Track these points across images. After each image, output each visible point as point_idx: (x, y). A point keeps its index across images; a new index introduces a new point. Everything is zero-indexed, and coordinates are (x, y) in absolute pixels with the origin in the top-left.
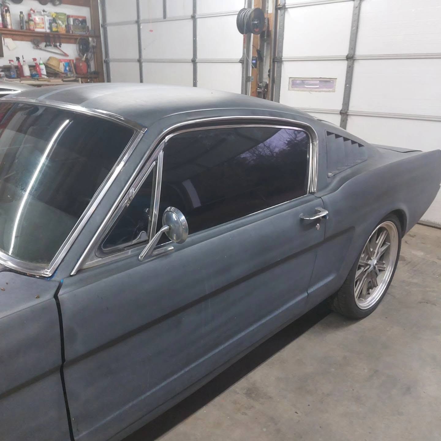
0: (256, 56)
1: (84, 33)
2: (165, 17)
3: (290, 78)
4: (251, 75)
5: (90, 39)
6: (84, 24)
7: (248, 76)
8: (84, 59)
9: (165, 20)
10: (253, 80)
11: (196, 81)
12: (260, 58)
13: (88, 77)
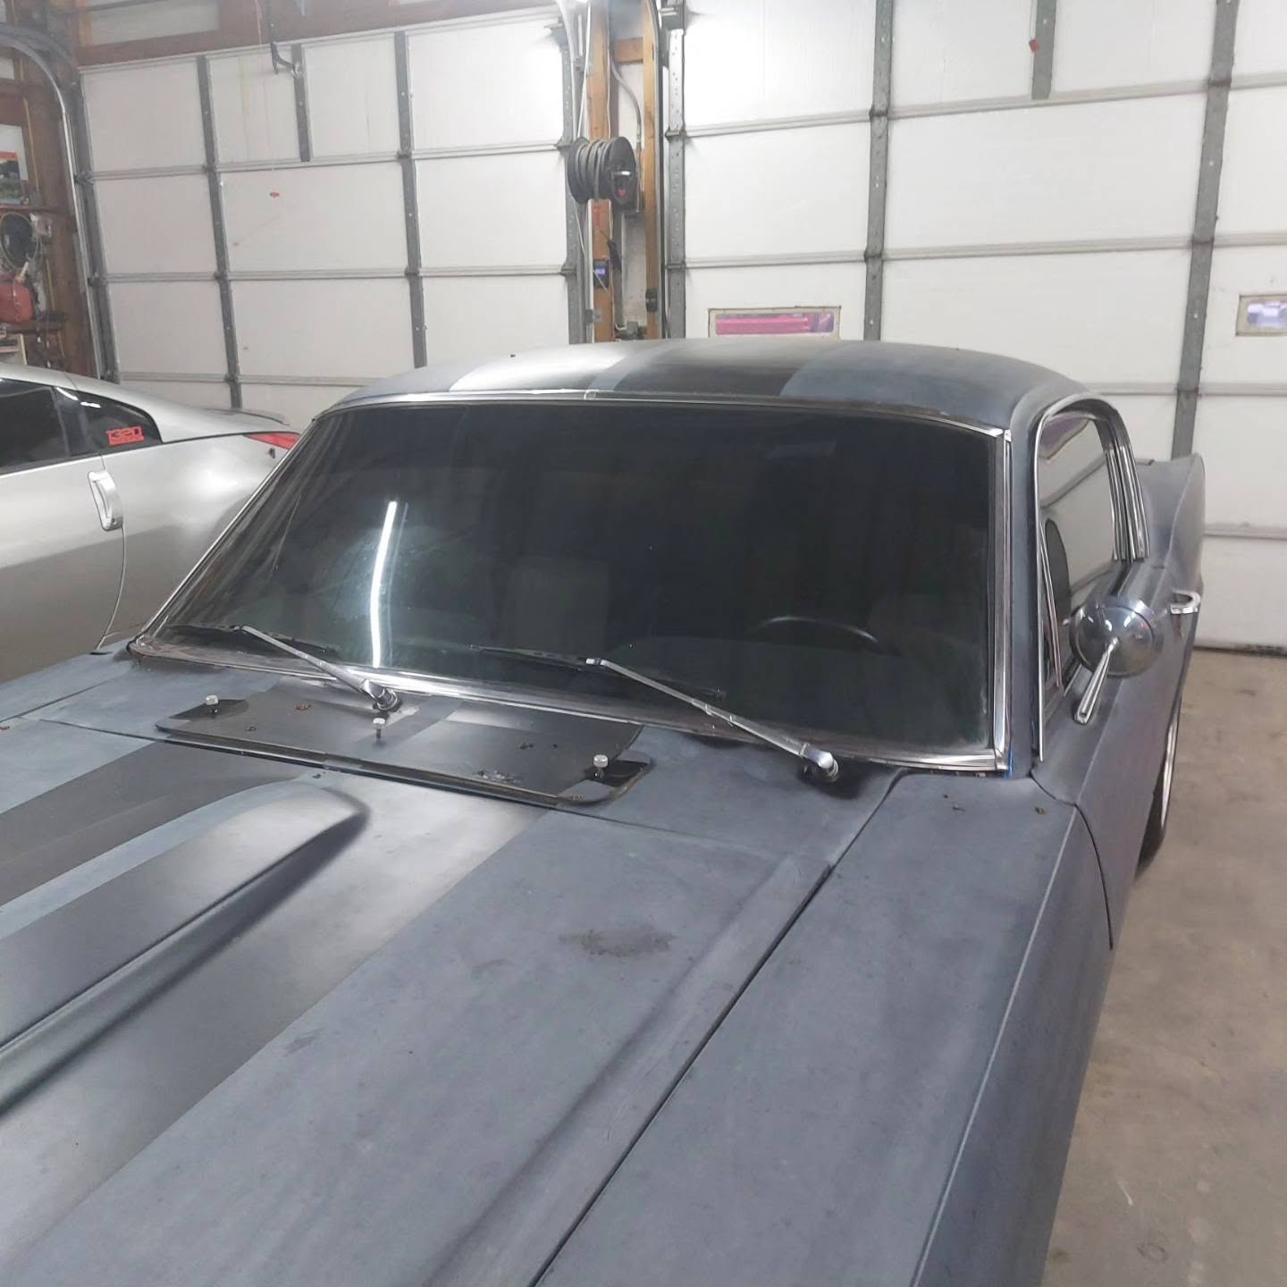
0: (606, 256)
1: (16, 202)
2: (305, 154)
3: (710, 310)
4: (592, 307)
5: (34, 218)
6: (12, 174)
7: (587, 308)
8: (21, 277)
9: (306, 164)
10: (600, 320)
11: (421, 328)
12: (613, 262)
13: (38, 329)
